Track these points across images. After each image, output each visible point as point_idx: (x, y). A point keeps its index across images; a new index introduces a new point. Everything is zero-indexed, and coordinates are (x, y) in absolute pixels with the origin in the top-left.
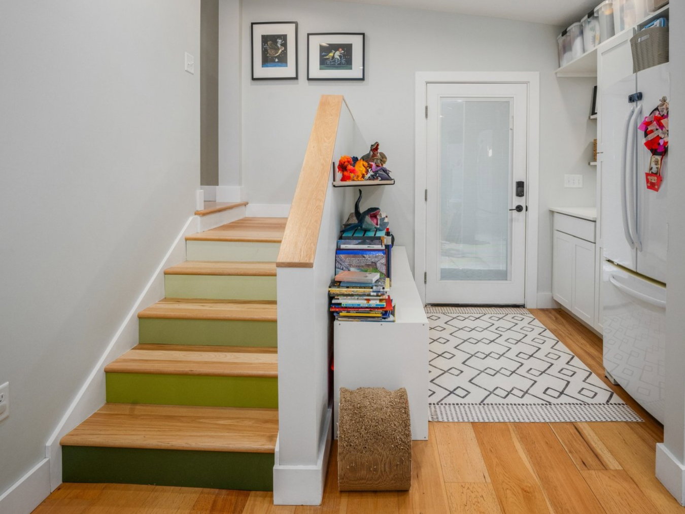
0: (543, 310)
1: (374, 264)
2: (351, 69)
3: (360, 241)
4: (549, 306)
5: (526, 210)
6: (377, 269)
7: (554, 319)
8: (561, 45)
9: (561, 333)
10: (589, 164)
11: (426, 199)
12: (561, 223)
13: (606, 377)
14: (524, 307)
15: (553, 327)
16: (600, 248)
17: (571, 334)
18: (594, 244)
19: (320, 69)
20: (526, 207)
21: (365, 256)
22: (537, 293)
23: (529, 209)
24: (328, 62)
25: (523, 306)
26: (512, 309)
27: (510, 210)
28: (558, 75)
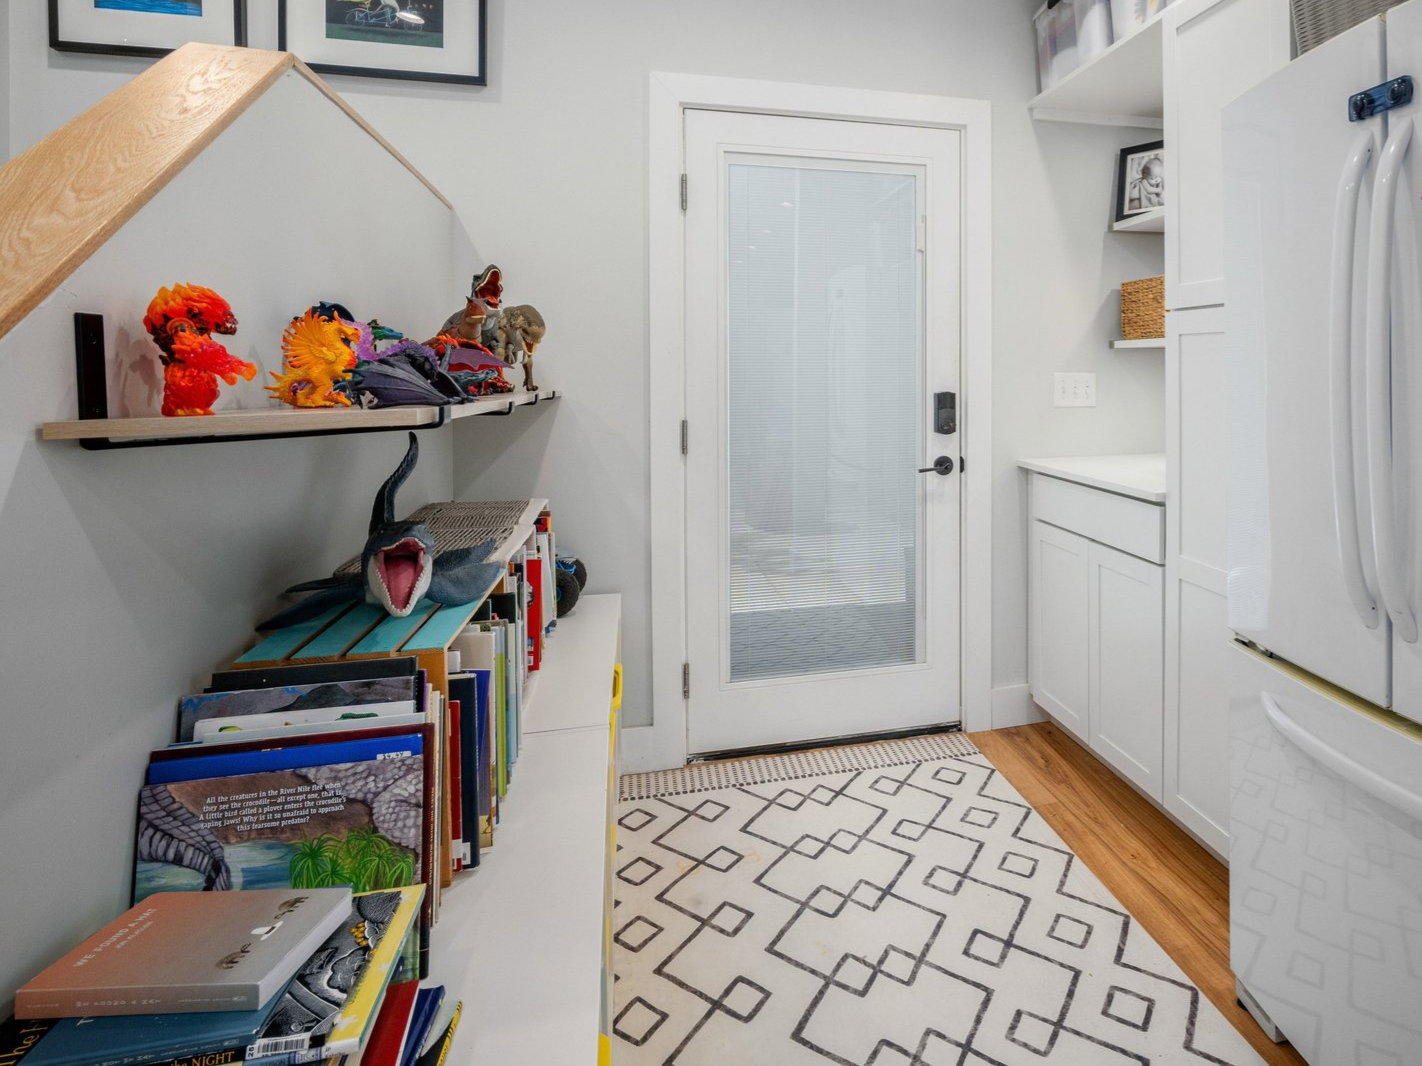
0: (1008, 733)
1: (360, 807)
2: (440, 45)
3: (305, 689)
4: (1019, 718)
5: (962, 469)
6: (375, 830)
7: (1041, 762)
8: (1043, 34)
9: (1071, 818)
10: (1111, 345)
11: (684, 449)
12: (1049, 500)
13: (1240, 1004)
14: (960, 730)
15: (1045, 797)
16: (1180, 580)
17: (1095, 820)
18: (1160, 569)
19: (329, 35)
20: (962, 460)
21: (311, 773)
22: (992, 687)
23: (969, 465)
24: (358, 16)
25: (955, 728)
26: (930, 738)
27: (921, 471)
28: (1037, 115)
